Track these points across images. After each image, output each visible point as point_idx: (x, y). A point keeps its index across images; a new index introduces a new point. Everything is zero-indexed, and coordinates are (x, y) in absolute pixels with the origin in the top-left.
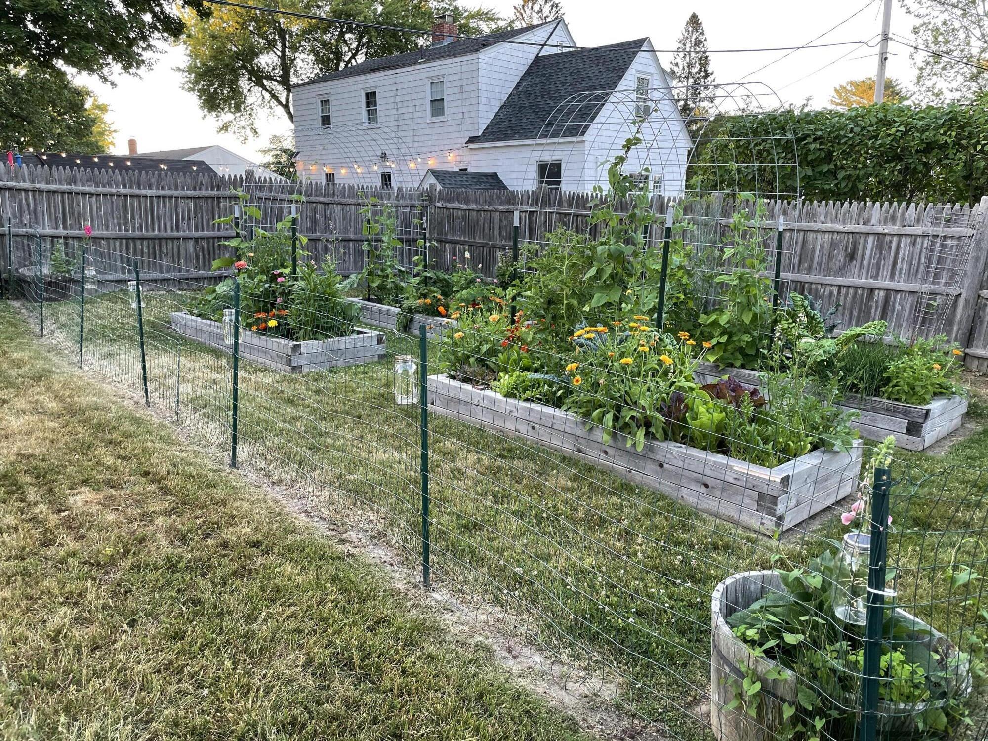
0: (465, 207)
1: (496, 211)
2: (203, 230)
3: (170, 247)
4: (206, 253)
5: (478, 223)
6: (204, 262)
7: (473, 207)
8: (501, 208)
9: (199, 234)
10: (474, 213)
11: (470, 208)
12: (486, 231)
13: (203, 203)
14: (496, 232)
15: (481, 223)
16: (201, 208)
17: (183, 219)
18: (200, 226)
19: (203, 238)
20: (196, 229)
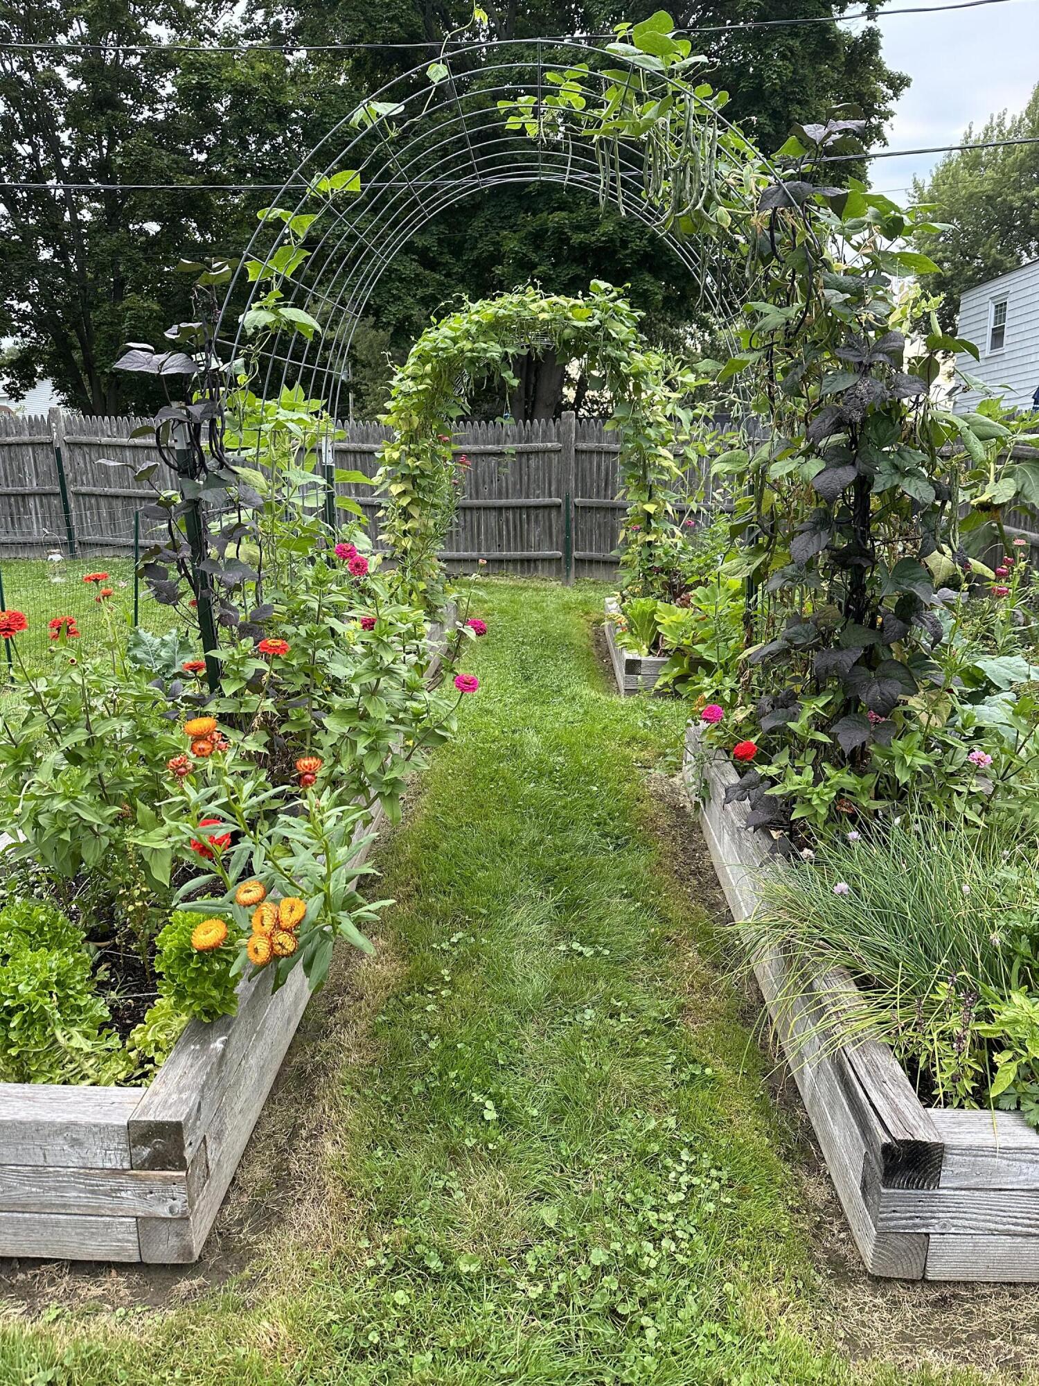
2: (507, 497)
4: (511, 528)
13: (508, 460)
16: (506, 465)
18: (504, 492)
20: (500, 497)
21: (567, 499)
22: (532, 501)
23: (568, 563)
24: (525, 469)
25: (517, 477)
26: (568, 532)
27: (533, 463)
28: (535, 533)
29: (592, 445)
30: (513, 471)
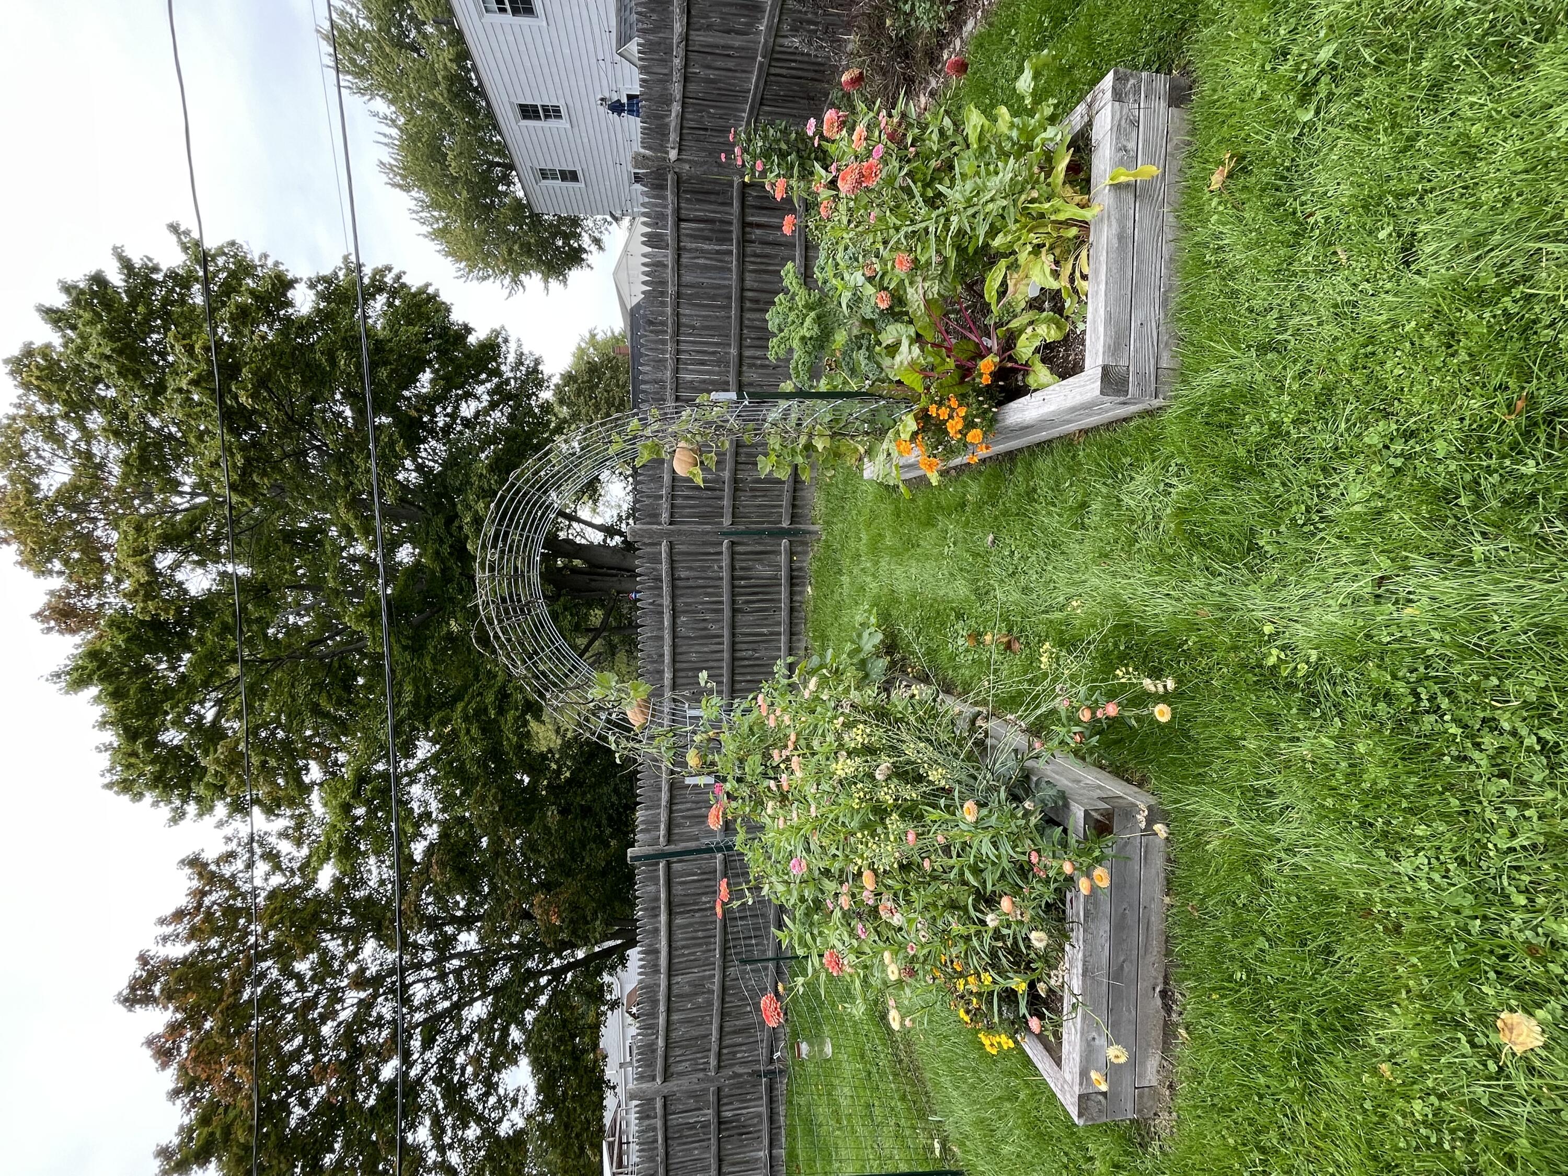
0: (676, 108)
1: (687, 38)
2: (721, 602)
3: (744, 646)
4: (755, 598)
5: (713, 81)
6: (769, 601)
7: (676, 89)
8: (678, 27)
9: (726, 608)
10: (692, 87)
11: (678, 95)
12: (731, 64)
13: (680, 602)
14: (737, 42)
15: (712, 74)
16: (686, 604)
17: (706, 629)
18: (715, 606)
19: (733, 602)
20: (721, 611)
21: (723, 534)
22: (725, 574)
23: (796, 533)
24: (691, 583)
25: (699, 591)
26: (760, 533)
27: (683, 574)
28: (762, 570)
29: (665, 504)
30: (695, 596)
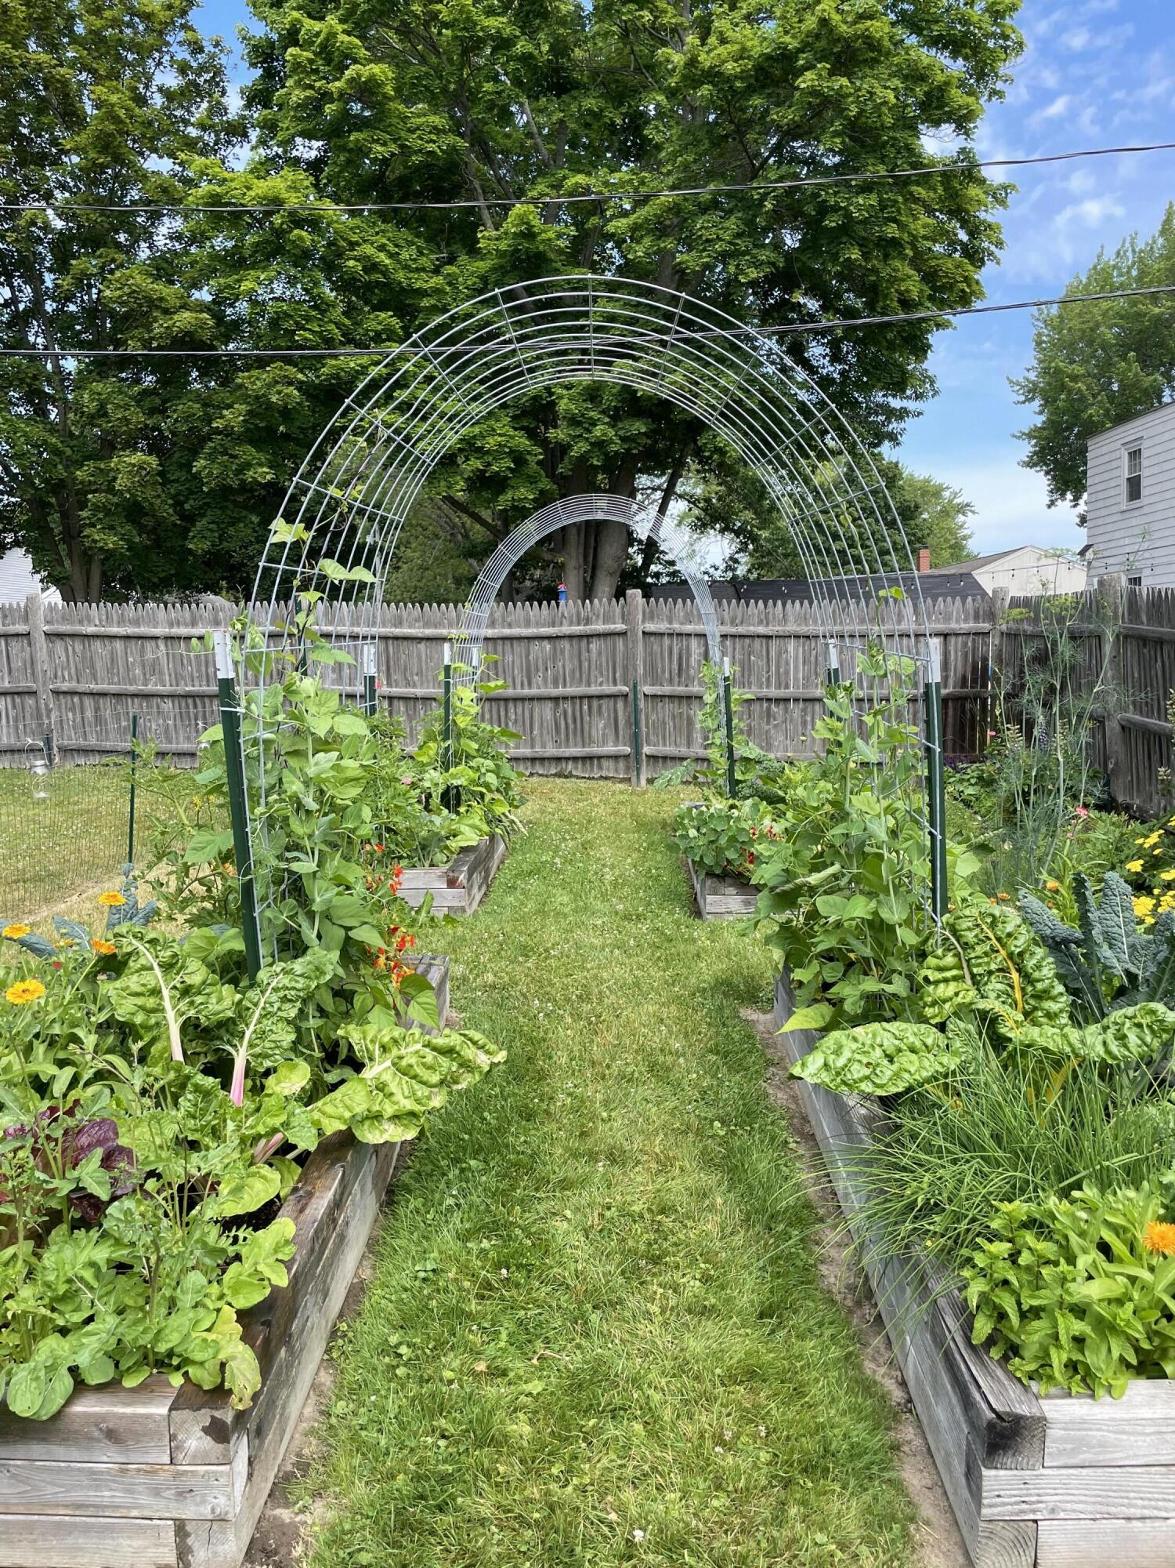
2: (565, 686)
3: (519, 711)
4: (570, 721)
6: (567, 735)
9: (560, 691)
13: (565, 644)
16: (562, 652)
18: (561, 681)
19: (565, 698)
20: (556, 685)
21: (635, 687)
22: (594, 690)
23: (638, 762)
24: (585, 654)
25: (576, 663)
26: (637, 724)
27: (594, 647)
28: (600, 725)
29: (662, 626)
30: (571, 658)
